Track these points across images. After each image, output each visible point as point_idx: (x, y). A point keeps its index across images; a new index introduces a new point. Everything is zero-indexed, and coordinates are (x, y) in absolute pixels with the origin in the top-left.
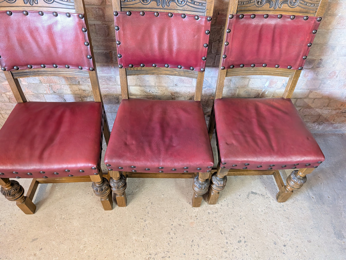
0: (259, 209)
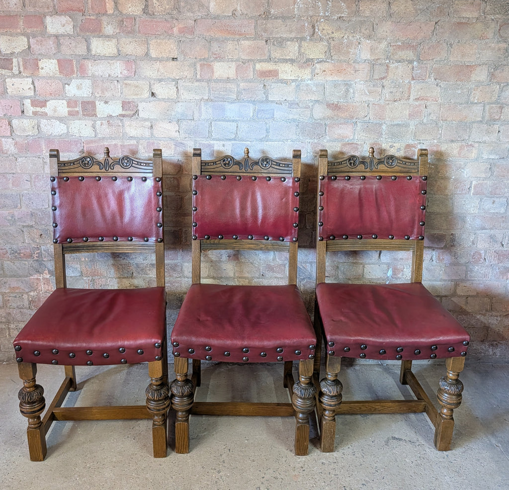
0: (406, 459)
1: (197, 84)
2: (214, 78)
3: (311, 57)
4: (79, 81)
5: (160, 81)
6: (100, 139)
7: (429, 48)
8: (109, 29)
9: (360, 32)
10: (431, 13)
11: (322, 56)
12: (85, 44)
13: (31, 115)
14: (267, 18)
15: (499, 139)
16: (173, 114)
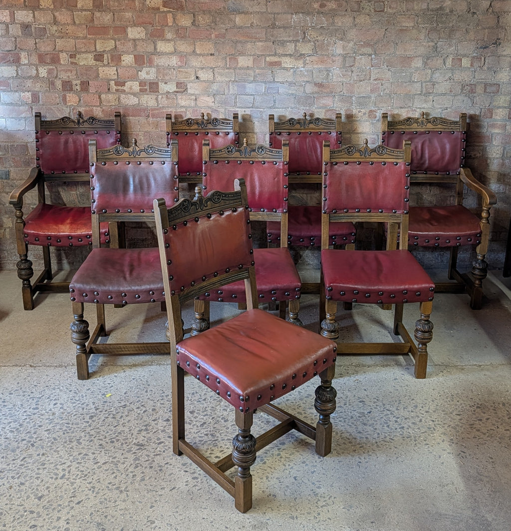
1: (227, 71)
2: (239, 67)
3: (303, 53)
4: (148, 69)
5: (202, 69)
6: (161, 108)
7: (382, 46)
8: (169, 36)
9: (336, 36)
10: (382, 24)
11: (311, 52)
12: (153, 45)
13: (114, 91)
14: (273, 28)
15: (433, 106)
16: (211, 90)
